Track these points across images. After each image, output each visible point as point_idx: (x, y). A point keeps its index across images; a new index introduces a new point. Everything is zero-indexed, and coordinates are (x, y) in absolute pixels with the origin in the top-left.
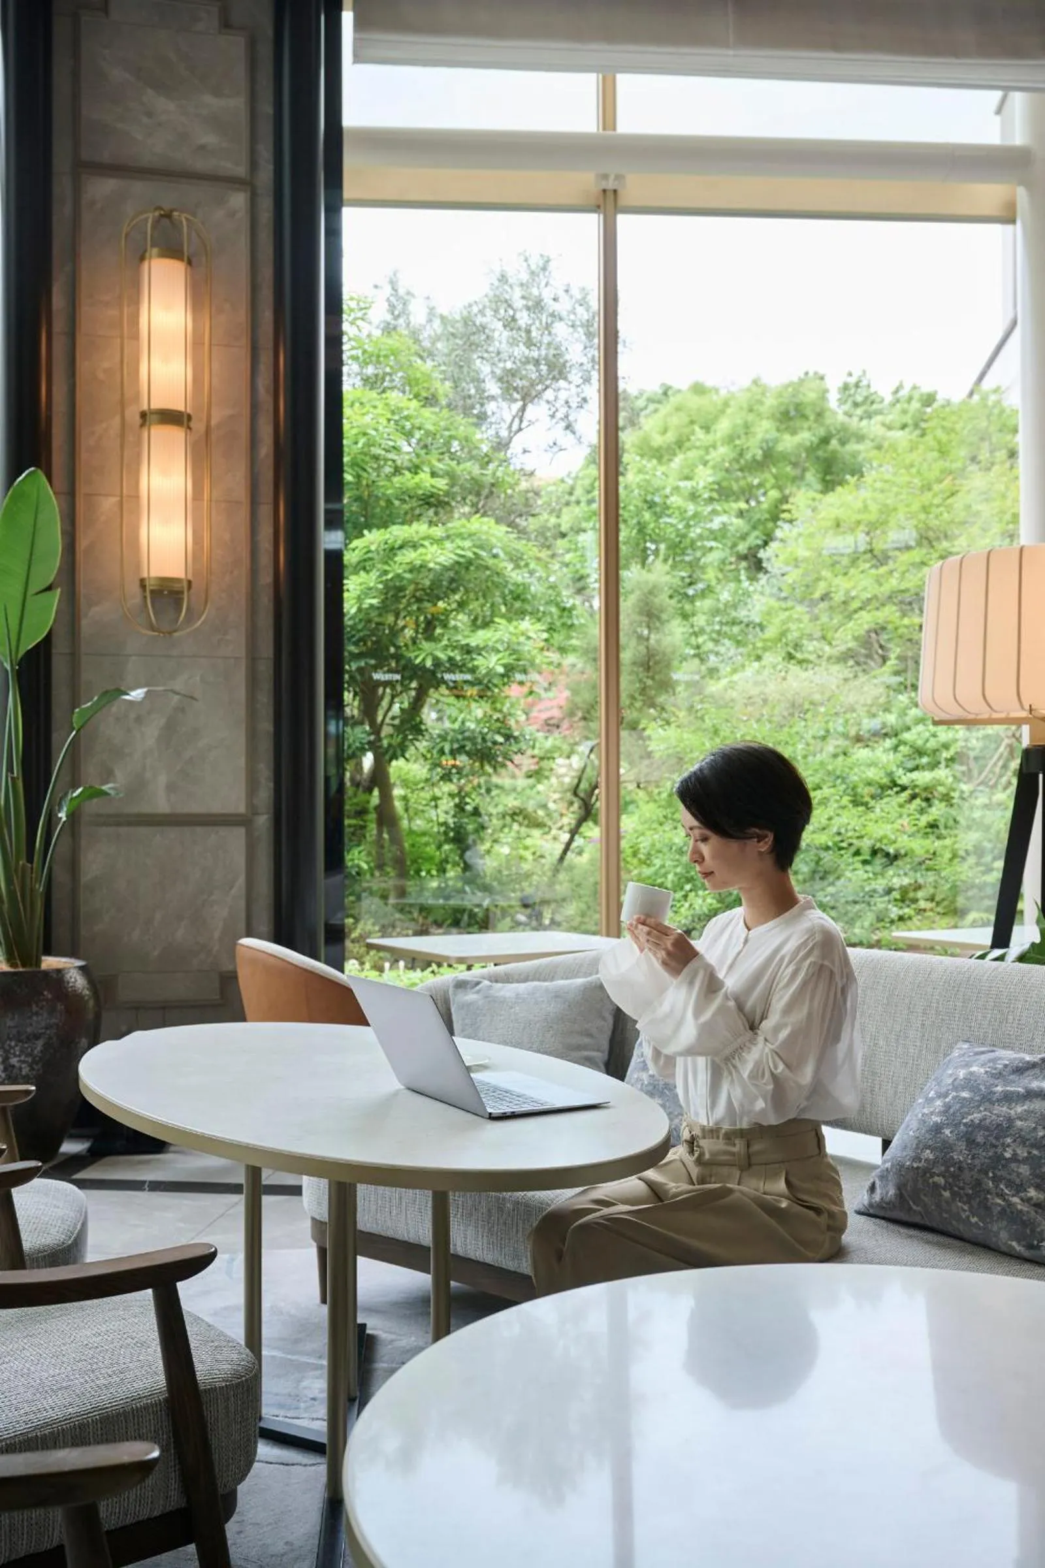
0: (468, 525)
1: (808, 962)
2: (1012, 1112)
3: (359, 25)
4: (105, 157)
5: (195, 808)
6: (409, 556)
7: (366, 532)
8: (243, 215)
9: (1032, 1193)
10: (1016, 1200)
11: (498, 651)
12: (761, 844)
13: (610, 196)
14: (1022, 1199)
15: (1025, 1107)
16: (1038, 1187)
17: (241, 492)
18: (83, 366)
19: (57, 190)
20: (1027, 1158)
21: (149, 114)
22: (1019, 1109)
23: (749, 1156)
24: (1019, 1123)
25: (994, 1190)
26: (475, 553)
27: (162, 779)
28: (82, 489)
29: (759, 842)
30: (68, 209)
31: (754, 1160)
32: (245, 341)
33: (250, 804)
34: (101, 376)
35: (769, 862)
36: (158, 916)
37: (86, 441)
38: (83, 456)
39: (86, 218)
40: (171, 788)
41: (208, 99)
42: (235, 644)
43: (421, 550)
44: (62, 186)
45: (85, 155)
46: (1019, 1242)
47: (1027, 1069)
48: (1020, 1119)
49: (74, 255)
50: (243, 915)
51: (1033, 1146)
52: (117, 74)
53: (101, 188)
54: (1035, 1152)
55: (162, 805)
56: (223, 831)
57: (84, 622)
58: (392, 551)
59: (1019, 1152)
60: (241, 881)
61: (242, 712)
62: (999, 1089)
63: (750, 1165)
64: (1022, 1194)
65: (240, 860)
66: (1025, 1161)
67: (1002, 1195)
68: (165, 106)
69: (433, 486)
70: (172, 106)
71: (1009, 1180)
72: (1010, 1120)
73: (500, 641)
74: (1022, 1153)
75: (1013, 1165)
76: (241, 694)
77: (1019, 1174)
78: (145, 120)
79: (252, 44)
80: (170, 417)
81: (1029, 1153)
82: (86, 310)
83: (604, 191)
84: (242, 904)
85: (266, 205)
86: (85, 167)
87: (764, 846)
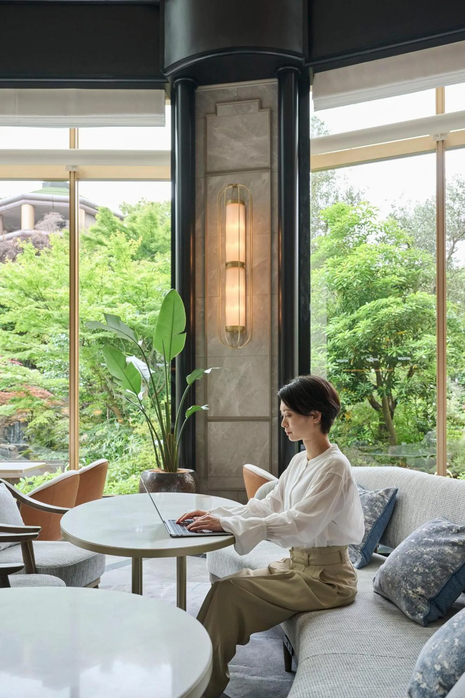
0: (415, 296)
1: (327, 473)
2: (425, 551)
3: (314, 96)
4: (216, 169)
5: (250, 414)
6: (385, 311)
7: (367, 303)
8: (268, 181)
9: (419, 589)
10: (410, 592)
11: (425, 349)
12: (315, 420)
13: (441, 144)
14: (413, 592)
15: (431, 549)
16: (423, 587)
17: (267, 291)
18: (208, 249)
19: (197, 184)
20: (422, 573)
21: (232, 149)
22: (428, 549)
23: (309, 561)
24: (425, 556)
25: (404, 586)
26: (417, 308)
27: (237, 403)
28: (208, 295)
29: (314, 419)
30: (203, 191)
31: (311, 563)
32: (269, 231)
33: (271, 414)
34: (215, 252)
35: (318, 429)
36: (236, 456)
37: (209, 277)
38: (208, 282)
39: (209, 192)
40: (241, 407)
41: (255, 139)
42: (266, 350)
43: (390, 308)
44: (200, 181)
45: (209, 169)
46: (409, 612)
47: (441, 531)
48: (426, 554)
49: (204, 207)
50: (268, 457)
51: (426, 568)
52: (220, 136)
53: (214, 181)
54: (427, 570)
55: (237, 413)
56: (260, 423)
57: (209, 345)
58: (377, 309)
59: (420, 569)
60: (268, 442)
61: (268, 377)
62: (426, 539)
63: (309, 565)
64: (414, 590)
65: (267, 435)
66: (421, 574)
67: (406, 589)
68: (238, 145)
69: (399, 281)
70: (240, 144)
71: (411, 582)
72: (422, 554)
73: (426, 344)
74: (421, 570)
75: (415, 576)
76: (268, 370)
77: (416, 580)
78: (230, 151)
79: (271, 112)
80: (234, 264)
81: (424, 570)
82: (209, 227)
83: (438, 142)
84: (268, 452)
85: (276, 175)
86: (208, 174)
87: (317, 421)
